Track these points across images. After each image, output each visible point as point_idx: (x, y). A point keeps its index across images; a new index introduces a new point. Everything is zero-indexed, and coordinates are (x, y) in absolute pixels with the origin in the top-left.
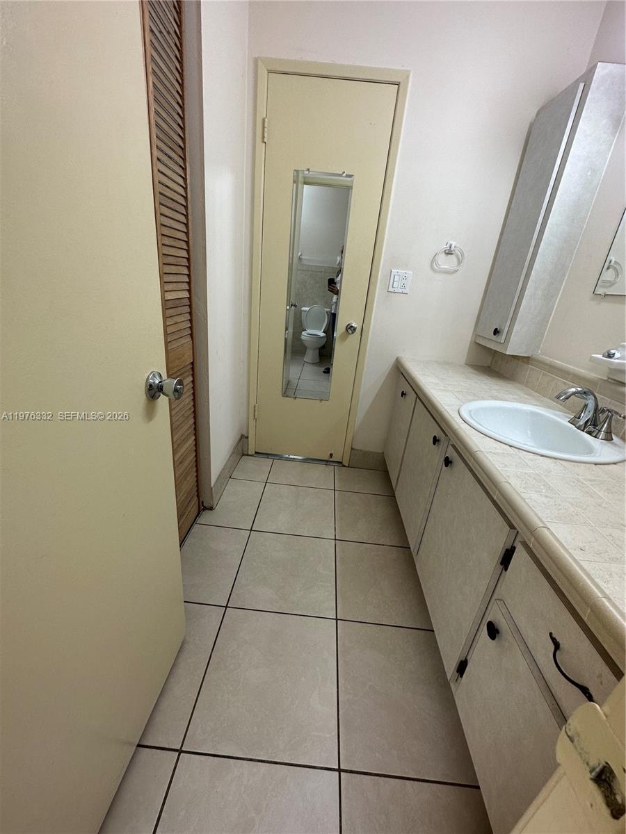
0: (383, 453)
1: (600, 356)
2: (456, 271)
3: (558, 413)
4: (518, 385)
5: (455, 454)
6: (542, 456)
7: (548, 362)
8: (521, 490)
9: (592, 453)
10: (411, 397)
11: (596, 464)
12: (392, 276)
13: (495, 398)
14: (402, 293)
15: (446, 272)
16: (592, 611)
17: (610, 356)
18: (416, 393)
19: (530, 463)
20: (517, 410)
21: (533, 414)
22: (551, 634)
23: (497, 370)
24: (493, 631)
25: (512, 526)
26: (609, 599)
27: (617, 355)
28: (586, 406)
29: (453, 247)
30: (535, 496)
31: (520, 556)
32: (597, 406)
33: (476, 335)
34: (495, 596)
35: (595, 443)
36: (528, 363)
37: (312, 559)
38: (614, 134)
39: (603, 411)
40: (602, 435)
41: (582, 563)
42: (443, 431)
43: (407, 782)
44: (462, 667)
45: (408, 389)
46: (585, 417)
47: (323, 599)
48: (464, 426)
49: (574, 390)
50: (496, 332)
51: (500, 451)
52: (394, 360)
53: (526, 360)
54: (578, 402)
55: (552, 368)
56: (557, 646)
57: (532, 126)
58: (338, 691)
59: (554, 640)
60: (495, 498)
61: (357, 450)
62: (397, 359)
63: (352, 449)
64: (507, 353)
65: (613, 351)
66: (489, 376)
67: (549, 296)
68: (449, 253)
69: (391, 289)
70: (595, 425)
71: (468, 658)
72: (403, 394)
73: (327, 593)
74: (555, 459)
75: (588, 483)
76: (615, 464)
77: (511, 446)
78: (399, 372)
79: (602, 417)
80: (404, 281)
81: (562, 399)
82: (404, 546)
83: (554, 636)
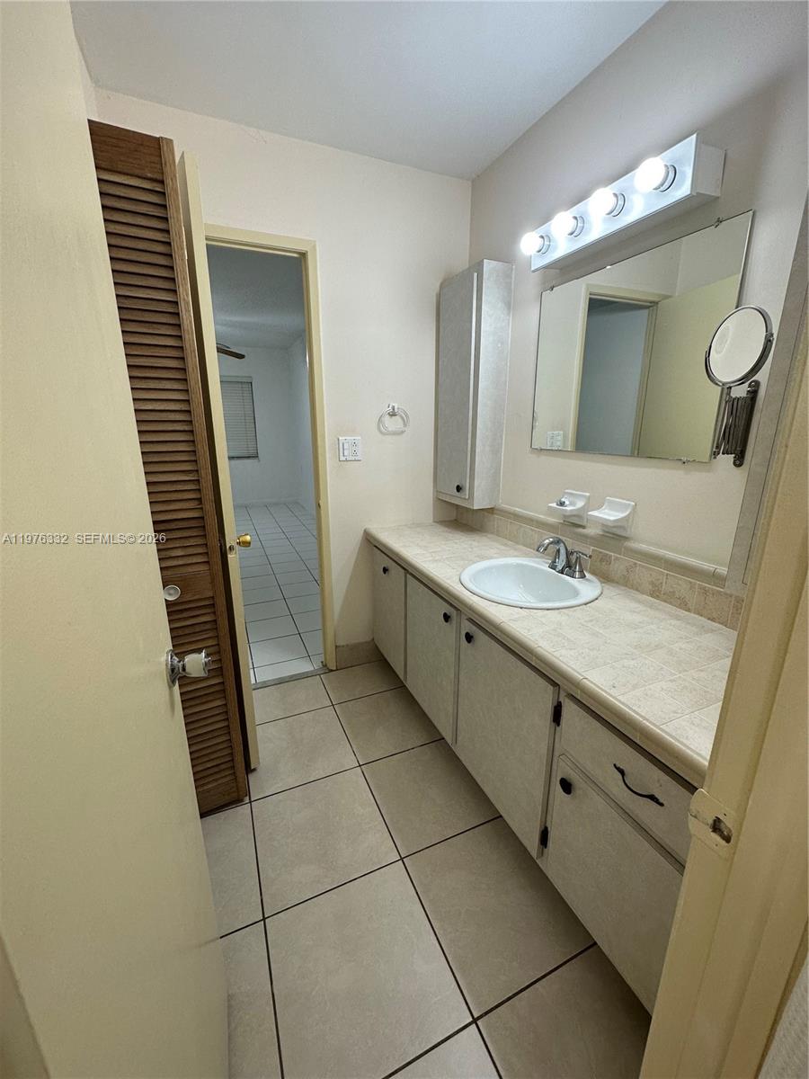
0: (373, 639)
1: (554, 505)
2: (403, 432)
3: (537, 560)
4: (489, 536)
5: (474, 628)
6: (548, 609)
7: (512, 511)
8: (551, 650)
9: (578, 594)
10: (396, 572)
11: (586, 604)
12: (341, 445)
13: (483, 558)
14: (355, 460)
15: (395, 433)
16: (641, 734)
17: (562, 504)
18: (404, 568)
19: (544, 620)
20: (506, 566)
21: (518, 566)
22: (615, 765)
23: (464, 522)
24: (567, 786)
25: (554, 684)
26: (647, 720)
27: (567, 503)
28: (558, 551)
29: (396, 408)
30: (564, 652)
31: (569, 709)
32: (566, 549)
33: (437, 491)
34: (556, 754)
35: (574, 582)
36: (493, 513)
37: (343, 802)
38: (509, 314)
39: (572, 553)
40: (577, 574)
41: (619, 698)
42: (451, 605)
43: (537, 985)
44: (544, 838)
45: (388, 563)
46: (561, 563)
47: (376, 843)
48: (475, 599)
49: (547, 541)
50: (459, 489)
51: (516, 616)
52: (362, 532)
53: (491, 511)
54: (553, 548)
55: (517, 517)
56: (622, 772)
57: (439, 296)
58: (438, 939)
59: (618, 769)
60: (533, 664)
61: (343, 646)
62: (365, 531)
63: (336, 647)
64: (475, 508)
65: (563, 500)
66: (462, 531)
67: (496, 451)
68: (393, 414)
69: (343, 459)
70: (570, 567)
71: (548, 825)
72: (385, 570)
73: (377, 835)
74: (558, 609)
75: (589, 625)
76: (597, 599)
77: (521, 608)
78: (372, 545)
79: (573, 558)
80: (354, 448)
81: (540, 549)
82: (436, 740)
83: (618, 765)
